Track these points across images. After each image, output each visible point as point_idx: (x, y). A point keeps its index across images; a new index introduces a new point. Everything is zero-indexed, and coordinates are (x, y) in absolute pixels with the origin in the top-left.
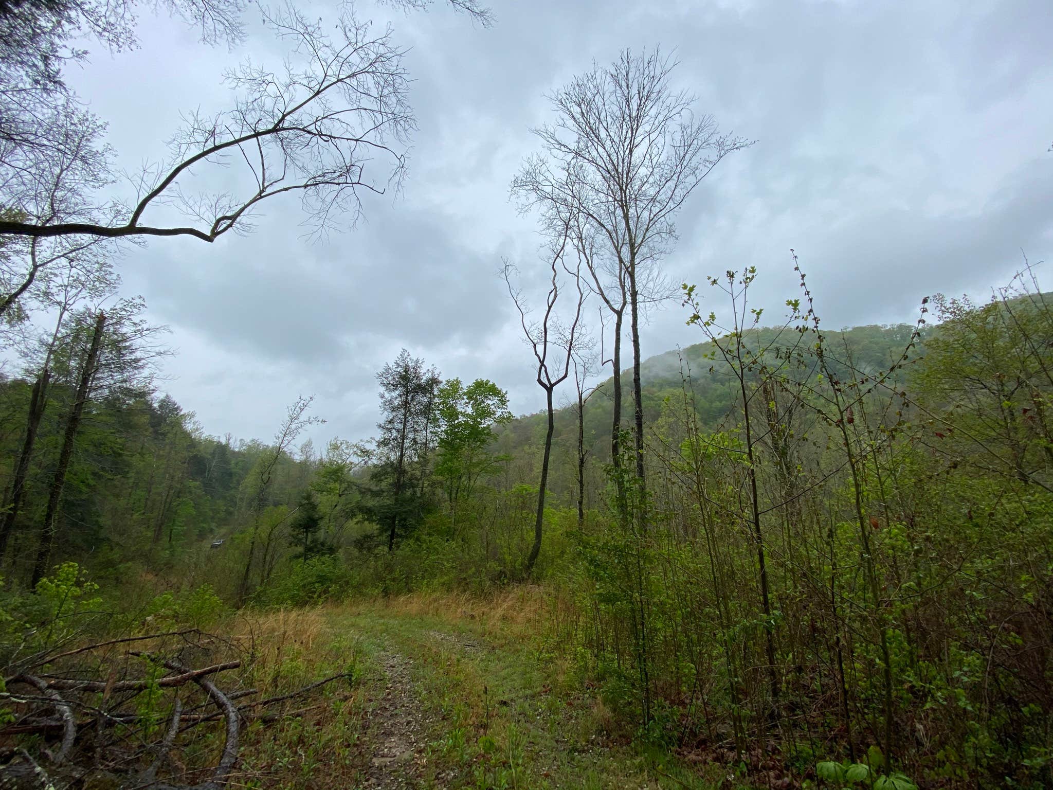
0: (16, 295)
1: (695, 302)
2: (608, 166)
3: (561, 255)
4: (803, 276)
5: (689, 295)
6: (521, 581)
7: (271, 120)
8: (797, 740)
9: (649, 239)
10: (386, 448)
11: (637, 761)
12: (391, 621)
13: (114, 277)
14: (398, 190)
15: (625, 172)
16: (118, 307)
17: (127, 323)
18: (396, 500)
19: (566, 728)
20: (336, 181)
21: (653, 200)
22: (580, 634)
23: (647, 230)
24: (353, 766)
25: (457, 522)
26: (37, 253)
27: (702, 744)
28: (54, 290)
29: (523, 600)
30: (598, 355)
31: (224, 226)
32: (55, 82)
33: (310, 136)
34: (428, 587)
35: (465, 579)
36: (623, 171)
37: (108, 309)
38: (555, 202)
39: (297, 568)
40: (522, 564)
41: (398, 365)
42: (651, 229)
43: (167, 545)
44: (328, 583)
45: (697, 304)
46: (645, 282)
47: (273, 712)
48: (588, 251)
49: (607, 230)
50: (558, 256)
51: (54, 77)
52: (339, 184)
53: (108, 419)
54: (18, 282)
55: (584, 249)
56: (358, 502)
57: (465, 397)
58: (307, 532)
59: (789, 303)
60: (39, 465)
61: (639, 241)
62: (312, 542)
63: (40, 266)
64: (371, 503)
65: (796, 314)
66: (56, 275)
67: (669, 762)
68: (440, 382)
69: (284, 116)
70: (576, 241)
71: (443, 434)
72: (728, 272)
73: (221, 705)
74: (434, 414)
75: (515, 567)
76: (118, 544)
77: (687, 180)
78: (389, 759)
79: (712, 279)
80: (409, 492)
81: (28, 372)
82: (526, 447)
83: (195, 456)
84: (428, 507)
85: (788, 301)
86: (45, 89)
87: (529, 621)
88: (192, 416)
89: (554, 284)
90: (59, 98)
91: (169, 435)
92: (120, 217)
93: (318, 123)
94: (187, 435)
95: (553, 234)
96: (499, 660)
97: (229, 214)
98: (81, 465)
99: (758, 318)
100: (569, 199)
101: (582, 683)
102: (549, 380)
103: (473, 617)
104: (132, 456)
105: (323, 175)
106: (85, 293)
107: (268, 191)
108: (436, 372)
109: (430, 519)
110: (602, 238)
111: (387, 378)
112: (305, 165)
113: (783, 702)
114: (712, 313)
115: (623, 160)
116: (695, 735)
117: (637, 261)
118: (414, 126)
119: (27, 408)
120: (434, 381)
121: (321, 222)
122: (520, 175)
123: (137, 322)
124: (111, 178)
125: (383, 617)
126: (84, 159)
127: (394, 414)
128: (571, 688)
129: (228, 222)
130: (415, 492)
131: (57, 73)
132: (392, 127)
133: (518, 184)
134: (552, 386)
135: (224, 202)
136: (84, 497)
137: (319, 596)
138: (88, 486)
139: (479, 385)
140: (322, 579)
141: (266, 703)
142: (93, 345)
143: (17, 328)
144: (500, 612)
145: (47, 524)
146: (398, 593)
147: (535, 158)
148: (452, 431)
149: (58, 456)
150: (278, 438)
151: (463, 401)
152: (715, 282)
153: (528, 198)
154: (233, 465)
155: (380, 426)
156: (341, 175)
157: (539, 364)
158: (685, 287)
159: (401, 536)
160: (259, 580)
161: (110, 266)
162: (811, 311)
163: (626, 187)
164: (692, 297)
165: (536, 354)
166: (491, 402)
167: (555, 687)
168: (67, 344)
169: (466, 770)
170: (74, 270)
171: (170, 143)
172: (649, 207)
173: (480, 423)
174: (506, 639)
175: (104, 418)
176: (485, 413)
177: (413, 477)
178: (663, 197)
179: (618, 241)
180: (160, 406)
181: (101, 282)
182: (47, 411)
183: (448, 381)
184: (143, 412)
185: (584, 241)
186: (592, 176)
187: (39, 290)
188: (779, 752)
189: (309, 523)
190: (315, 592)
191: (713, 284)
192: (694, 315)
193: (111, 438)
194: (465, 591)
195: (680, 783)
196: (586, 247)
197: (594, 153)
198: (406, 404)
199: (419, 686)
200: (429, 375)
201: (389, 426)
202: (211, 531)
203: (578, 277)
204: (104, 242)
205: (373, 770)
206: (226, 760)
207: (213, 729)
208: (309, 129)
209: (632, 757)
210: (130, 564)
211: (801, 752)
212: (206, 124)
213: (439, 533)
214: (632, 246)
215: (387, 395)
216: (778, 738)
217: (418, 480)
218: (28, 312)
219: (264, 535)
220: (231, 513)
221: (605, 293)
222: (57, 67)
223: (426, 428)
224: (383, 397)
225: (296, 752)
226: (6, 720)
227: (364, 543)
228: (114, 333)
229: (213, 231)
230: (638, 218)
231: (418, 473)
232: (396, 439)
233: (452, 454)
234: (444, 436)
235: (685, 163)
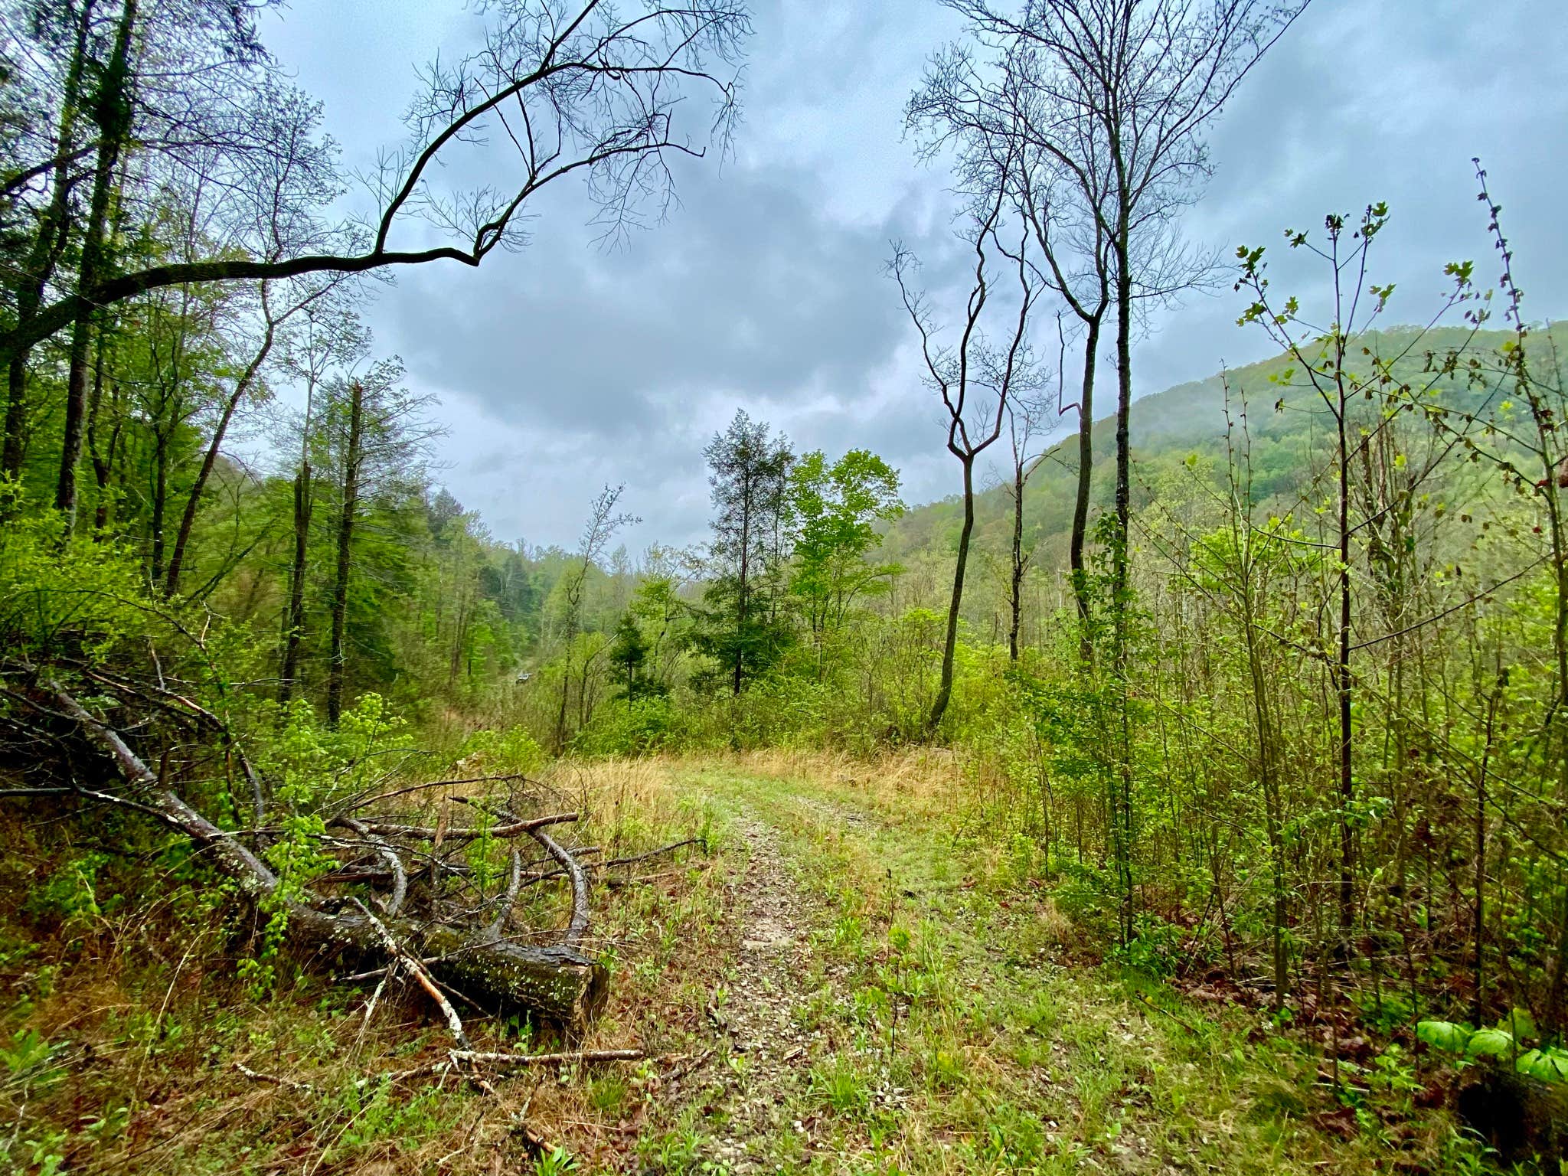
0: (256, 364)
1: (1260, 281)
2: (1083, 48)
3: (993, 224)
4: (1495, 210)
5: (1250, 266)
6: (922, 741)
7: (536, 57)
8: (1382, 990)
9: (1157, 179)
10: (722, 557)
11: (1112, 987)
12: (746, 781)
13: (364, 330)
14: (726, 146)
15: (1115, 54)
16: (373, 373)
17: (386, 394)
18: (740, 627)
19: (1002, 935)
20: (633, 146)
21: (1168, 101)
22: (1017, 817)
23: (1154, 160)
24: (720, 946)
25: (824, 659)
26: (269, 305)
27: (1217, 978)
28: (297, 356)
29: (924, 765)
30: (1052, 397)
31: (490, 239)
32: (252, 47)
33: (591, 74)
34: (790, 741)
35: (840, 734)
36: (1111, 54)
37: (362, 378)
38: (984, 130)
39: (623, 710)
40: (922, 718)
41: (733, 434)
42: (1161, 159)
43: (467, 679)
44: (662, 731)
45: (1265, 283)
46: (1145, 260)
47: (620, 876)
48: (1039, 214)
49: (1078, 171)
50: (987, 227)
51: (249, 39)
52: (637, 150)
53: (382, 522)
54: (254, 347)
55: (1033, 212)
56: (691, 629)
57: (832, 479)
58: (630, 666)
59: (1451, 269)
60: (315, 581)
61: (1136, 184)
62: (638, 678)
63: (277, 322)
64: (707, 630)
65: (1464, 291)
66: (295, 335)
67: (1162, 995)
68: (793, 458)
69: (553, 47)
70: (1019, 199)
71: (801, 534)
72: (1329, 218)
73: (563, 862)
74: (787, 506)
75: (910, 722)
76: (413, 676)
77: (1238, 53)
78: (762, 944)
79: (1295, 235)
80: (756, 618)
81: (285, 466)
82: (923, 555)
83: (486, 570)
84: (783, 637)
85: (1449, 266)
86: (242, 61)
87: (936, 794)
88: (476, 516)
89: (980, 278)
90: (258, 73)
91: (454, 543)
92: (359, 244)
93: (603, 50)
94: (473, 543)
95: (978, 191)
96: (897, 840)
97: (494, 220)
98: (362, 581)
99: (1383, 303)
100: (1009, 121)
101: (1023, 881)
102: (967, 443)
103: (853, 783)
104: (415, 569)
105: (615, 138)
106: (332, 357)
107: (540, 177)
108: (787, 443)
109: (787, 654)
110: (1066, 188)
111: (718, 455)
112: (588, 125)
113: (1359, 934)
114: (1292, 299)
115: (1112, 31)
116: (1205, 966)
117: (1131, 223)
118: (747, 29)
119: (291, 511)
120: (784, 457)
121: (617, 216)
122: (921, 88)
123: (398, 391)
124: (341, 186)
125: (733, 775)
126: (302, 162)
127: (731, 507)
128: (1006, 885)
129: (494, 232)
130: (764, 617)
131: (253, 32)
132: (712, 37)
133: (918, 105)
134: (973, 453)
135: (486, 202)
136: (371, 619)
137: (652, 746)
138: (372, 605)
139: (854, 460)
140: (655, 725)
141: (610, 864)
142: (353, 426)
143: (264, 409)
144: (891, 780)
145: (335, 652)
146: (751, 748)
147: (948, 53)
148: (814, 533)
149: (335, 570)
150: (583, 544)
151: (829, 487)
152: (1300, 239)
153: (935, 131)
154: (531, 581)
155: (713, 525)
156: (639, 134)
157: (951, 419)
158: (1243, 252)
159: (749, 675)
160: (577, 724)
161: (356, 317)
162: (1506, 277)
163: (1117, 83)
164: (1256, 272)
165: (947, 402)
166: (873, 486)
167: (982, 882)
168: (322, 427)
169: (865, 968)
170: (315, 326)
171: (408, 118)
172: (1160, 115)
173: (855, 518)
174: (904, 814)
175: (376, 521)
176: (863, 503)
177: (761, 597)
178: (1189, 92)
179: (1096, 189)
180: (438, 506)
181: (349, 340)
182: (315, 515)
183: (805, 456)
184: (419, 512)
185: (1032, 197)
186: (1050, 71)
187: (279, 357)
188: (1347, 1002)
189: (632, 654)
190: (646, 741)
191: (1295, 245)
192: (1255, 305)
193: (390, 546)
194: (841, 750)
195: (1181, 1023)
196: (1036, 206)
197: (1057, 27)
198: (746, 493)
199: (792, 862)
200: (776, 449)
201: (725, 525)
202: (515, 663)
203: (1022, 261)
204: (345, 283)
205: (746, 954)
206: (577, 923)
207: (553, 889)
208: (589, 62)
209: (1103, 982)
210: (429, 699)
211: (1386, 1006)
212: (450, 80)
213: (801, 672)
214: (1124, 194)
215: (719, 480)
216: (1345, 982)
217: (768, 600)
218: (272, 387)
219: (579, 669)
220: (535, 642)
221: (1070, 287)
222: (251, 23)
223: (775, 528)
224: (714, 483)
225: (651, 924)
226: (330, 866)
227: (701, 682)
228: (374, 409)
229: (476, 249)
230: (1138, 139)
231: (767, 592)
232: (734, 544)
233: (814, 565)
234: (802, 538)
235: (1234, 20)
